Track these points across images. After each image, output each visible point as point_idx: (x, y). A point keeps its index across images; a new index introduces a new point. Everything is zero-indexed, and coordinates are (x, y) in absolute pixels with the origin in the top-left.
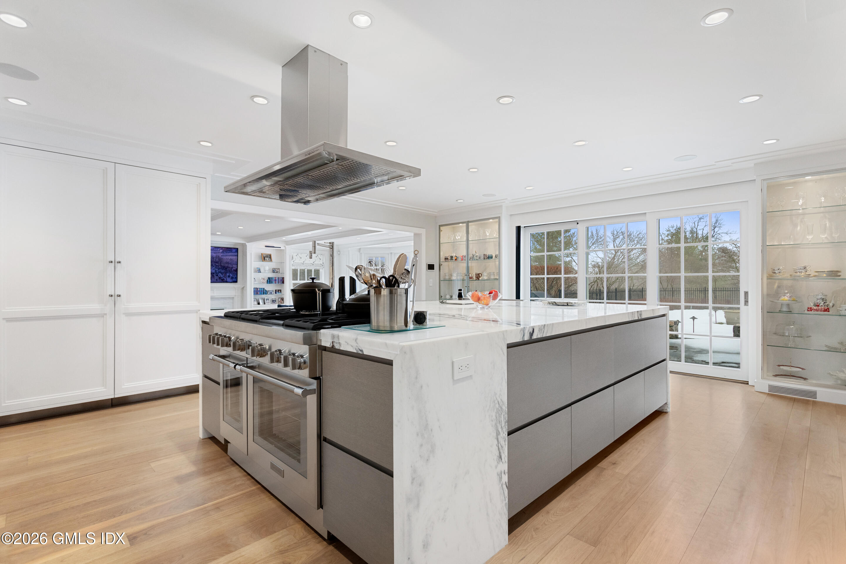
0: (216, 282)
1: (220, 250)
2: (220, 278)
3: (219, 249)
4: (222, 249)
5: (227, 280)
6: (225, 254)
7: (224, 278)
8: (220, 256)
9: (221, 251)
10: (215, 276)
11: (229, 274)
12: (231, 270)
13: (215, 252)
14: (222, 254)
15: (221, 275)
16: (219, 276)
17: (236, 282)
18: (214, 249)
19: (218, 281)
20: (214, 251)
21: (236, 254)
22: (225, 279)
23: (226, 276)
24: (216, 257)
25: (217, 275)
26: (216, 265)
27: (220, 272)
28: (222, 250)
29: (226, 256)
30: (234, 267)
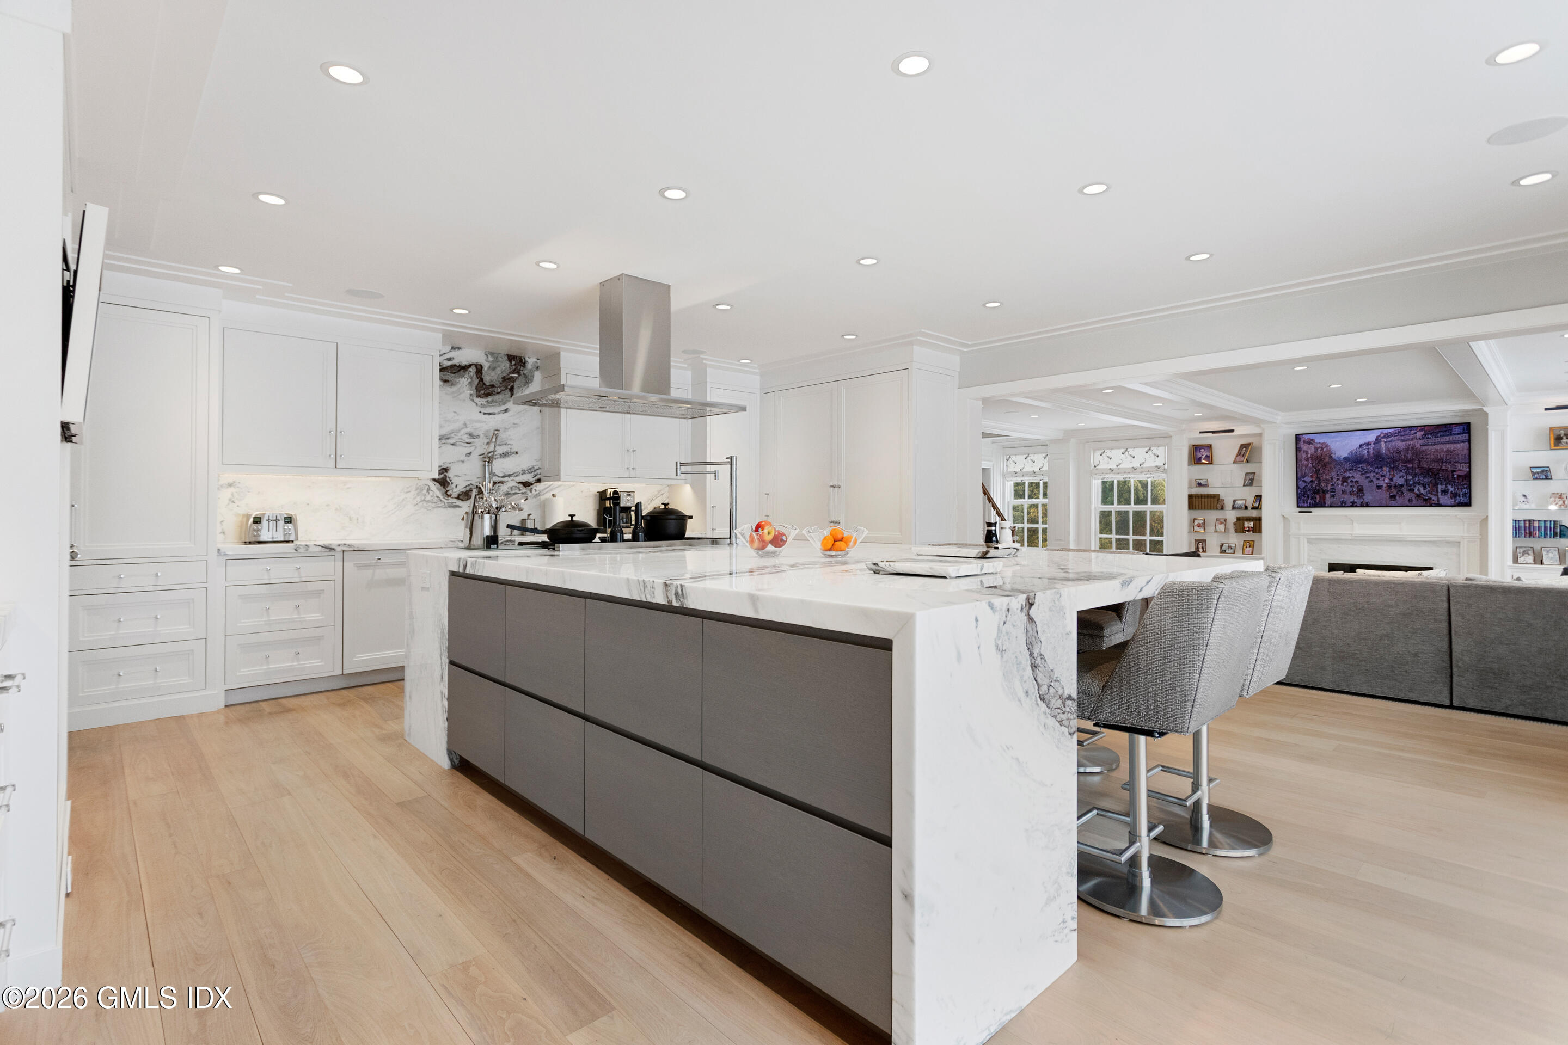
0: (1409, 505)
1: (1416, 433)
2: (1418, 496)
3: (1413, 432)
4: (1421, 430)
5: (1438, 500)
6: (1432, 440)
7: (1429, 495)
8: (1418, 446)
9: (1419, 434)
10: (1406, 493)
11: (1446, 487)
12: (1450, 477)
13: (1403, 438)
14: (1421, 442)
15: (1422, 489)
16: (1416, 491)
17: (1469, 504)
18: (1399, 432)
19: (1414, 503)
20: (1402, 436)
21: (1465, 436)
22: (1434, 498)
23: (1437, 492)
24: (1407, 450)
25: (1412, 490)
26: (1406, 466)
27: (1419, 483)
28: (1422, 433)
29: (1435, 444)
30: (1459, 470)
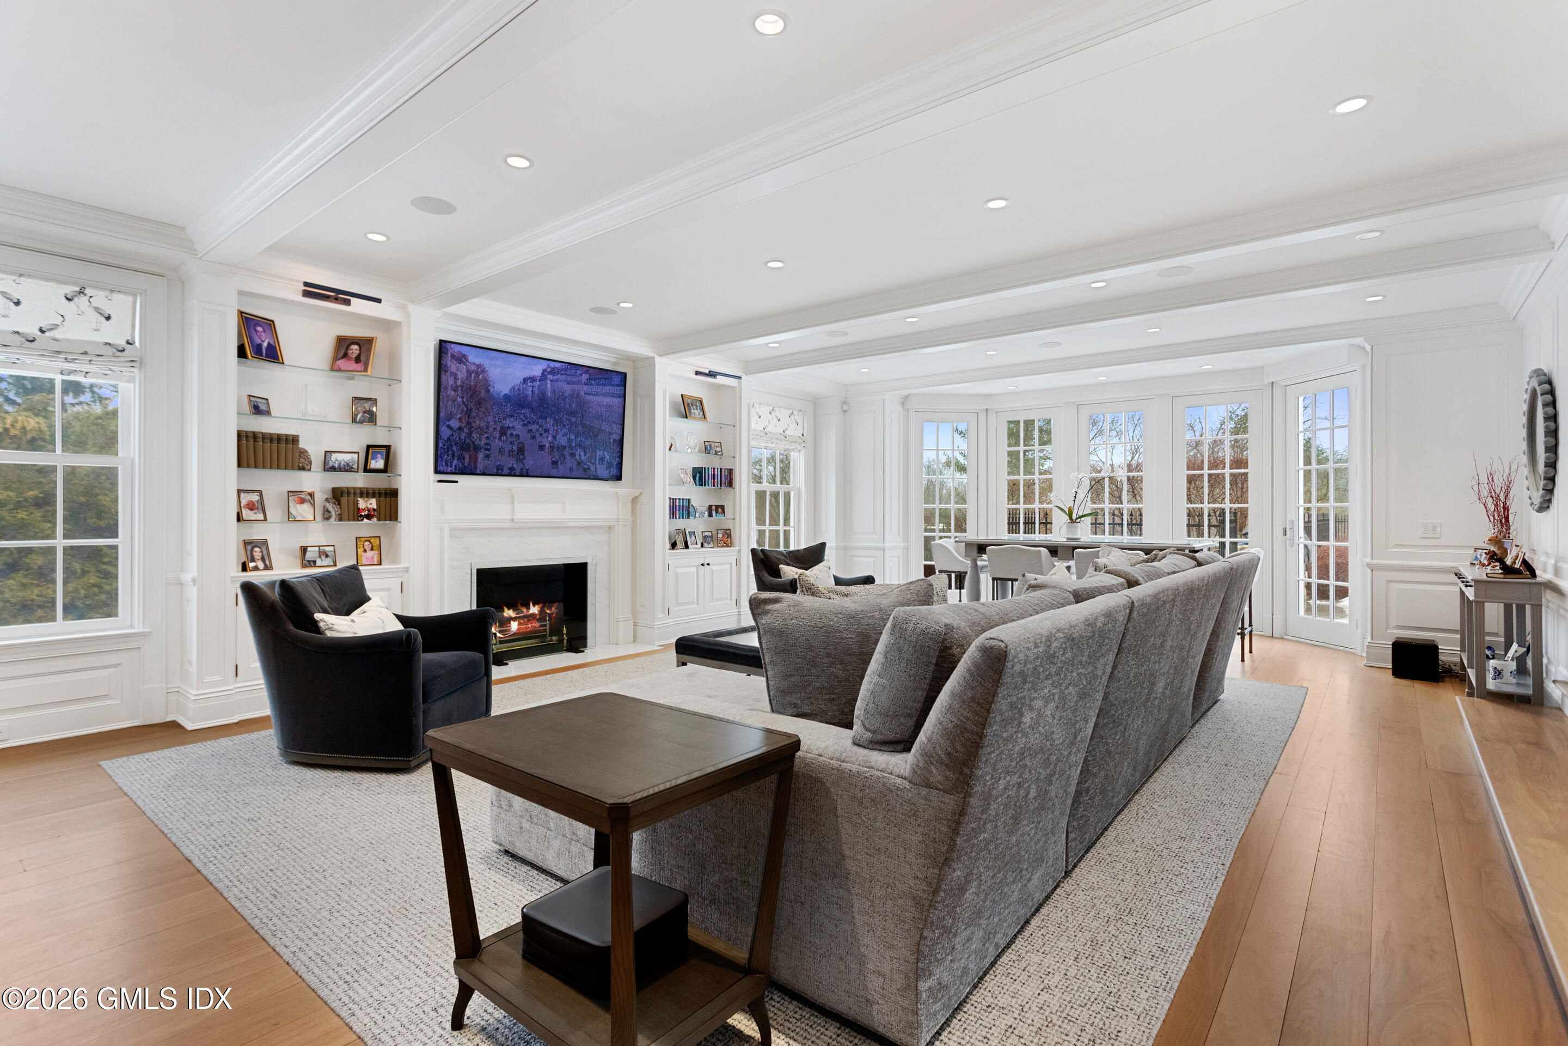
0: (570, 476)
1: (581, 375)
2: (579, 463)
3: (579, 372)
4: (586, 372)
5: (596, 471)
6: (594, 389)
7: (589, 463)
8: (582, 393)
9: (585, 377)
10: (568, 458)
11: (604, 454)
12: (608, 440)
13: (569, 379)
14: (586, 388)
15: (582, 454)
16: (577, 457)
17: (619, 478)
18: (566, 369)
19: (575, 474)
20: (568, 375)
21: (618, 390)
22: (592, 468)
23: (596, 460)
24: (572, 396)
25: (573, 455)
26: (570, 420)
27: (580, 446)
28: (587, 376)
29: (597, 394)
30: (615, 433)
